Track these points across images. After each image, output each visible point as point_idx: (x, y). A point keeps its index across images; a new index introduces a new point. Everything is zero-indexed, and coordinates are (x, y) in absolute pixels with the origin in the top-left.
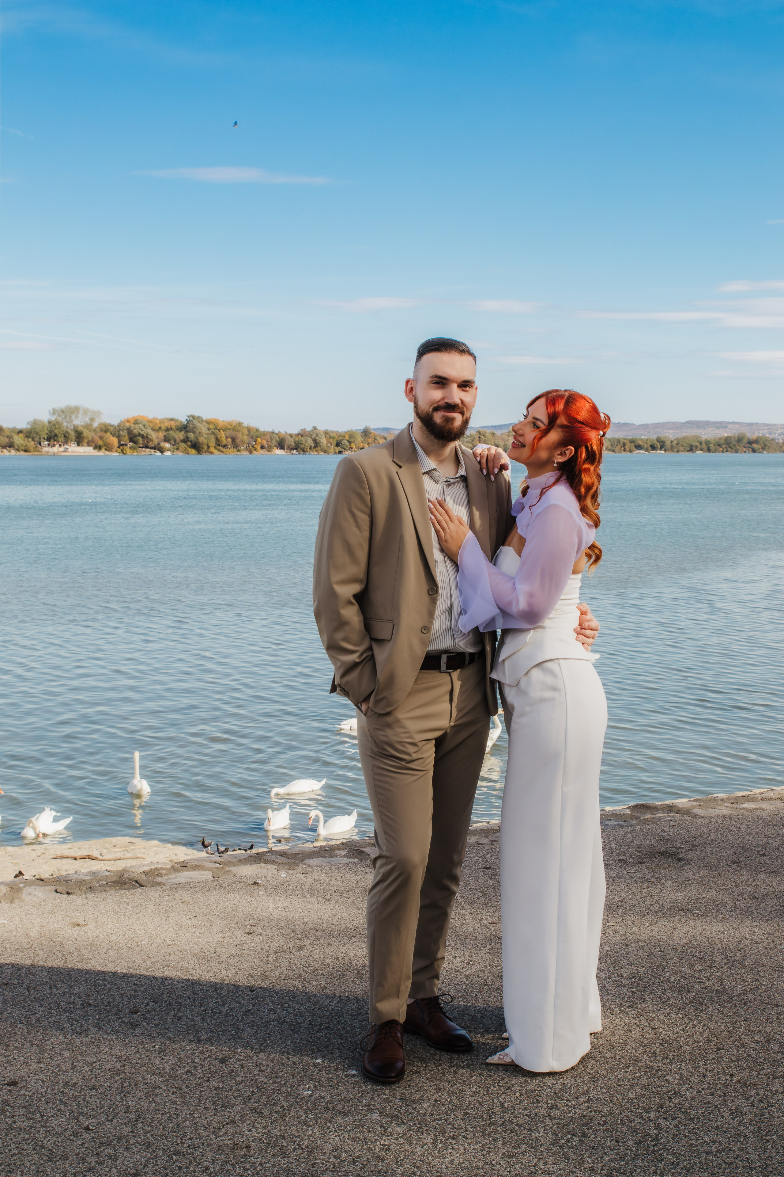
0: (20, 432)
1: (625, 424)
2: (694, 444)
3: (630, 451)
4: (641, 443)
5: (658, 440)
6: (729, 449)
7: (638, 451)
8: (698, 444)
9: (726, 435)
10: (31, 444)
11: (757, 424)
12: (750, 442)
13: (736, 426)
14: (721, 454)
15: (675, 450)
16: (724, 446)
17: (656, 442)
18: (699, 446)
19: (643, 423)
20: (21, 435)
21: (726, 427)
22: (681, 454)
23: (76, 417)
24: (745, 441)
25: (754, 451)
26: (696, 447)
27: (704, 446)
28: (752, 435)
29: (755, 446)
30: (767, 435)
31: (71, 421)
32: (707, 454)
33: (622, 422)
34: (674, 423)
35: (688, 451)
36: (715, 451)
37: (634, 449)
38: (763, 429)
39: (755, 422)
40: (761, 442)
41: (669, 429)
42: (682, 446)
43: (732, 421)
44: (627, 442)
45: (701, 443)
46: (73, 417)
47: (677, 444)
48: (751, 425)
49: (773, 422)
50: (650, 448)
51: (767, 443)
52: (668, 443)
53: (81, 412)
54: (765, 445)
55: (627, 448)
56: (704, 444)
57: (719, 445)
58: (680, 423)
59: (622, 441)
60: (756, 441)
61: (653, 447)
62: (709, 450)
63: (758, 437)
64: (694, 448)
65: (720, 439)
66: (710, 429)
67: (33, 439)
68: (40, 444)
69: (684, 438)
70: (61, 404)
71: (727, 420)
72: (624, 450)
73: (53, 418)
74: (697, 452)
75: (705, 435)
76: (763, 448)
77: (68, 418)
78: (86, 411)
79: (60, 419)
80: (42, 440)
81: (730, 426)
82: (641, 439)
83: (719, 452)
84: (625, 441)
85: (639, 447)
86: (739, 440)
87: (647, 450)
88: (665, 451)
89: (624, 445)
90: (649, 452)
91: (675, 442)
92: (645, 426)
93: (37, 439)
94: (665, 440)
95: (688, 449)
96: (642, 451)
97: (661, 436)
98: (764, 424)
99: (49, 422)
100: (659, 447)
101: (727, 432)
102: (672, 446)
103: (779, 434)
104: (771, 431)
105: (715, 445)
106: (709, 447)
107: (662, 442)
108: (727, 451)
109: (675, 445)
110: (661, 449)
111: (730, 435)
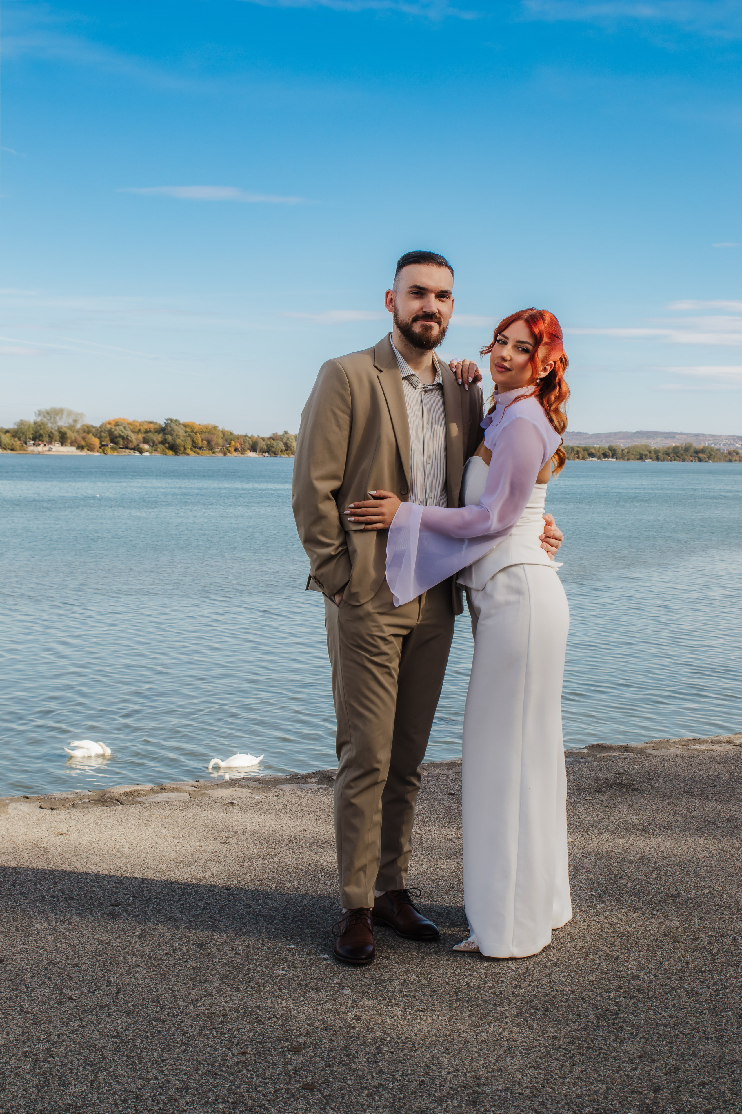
0: (7, 431)
1: (579, 433)
2: (643, 453)
3: (584, 459)
4: (593, 451)
5: (610, 448)
6: (677, 458)
7: (591, 459)
8: (647, 453)
9: (674, 445)
10: (18, 443)
11: (703, 434)
12: (697, 452)
13: (684, 436)
14: (670, 463)
15: (626, 458)
16: (672, 455)
17: (607, 450)
18: (649, 454)
19: (596, 432)
20: (8, 435)
21: (674, 438)
22: (631, 462)
23: (61, 419)
24: (692, 450)
25: (700, 460)
26: (646, 456)
27: (653, 455)
28: (699, 445)
29: (701, 455)
30: (713, 445)
31: (55, 422)
32: (656, 463)
33: (576, 431)
34: (625, 433)
35: (638, 459)
36: (663, 460)
37: (587, 456)
38: (709, 440)
39: (701, 433)
40: (707, 452)
41: (620, 439)
42: (633, 454)
43: (679, 432)
44: (581, 450)
45: (650, 452)
46: (58, 418)
47: (628, 453)
48: (697, 435)
49: (718, 434)
50: (602, 456)
51: (712, 453)
52: (619, 452)
53: (65, 413)
54: (711, 455)
55: (581, 456)
56: (653, 452)
57: (668, 454)
58: (631, 433)
59: (576, 449)
60: (703, 451)
61: (605, 455)
62: (658, 459)
63: (704, 447)
64: (644, 457)
65: (668, 448)
66: (659, 439)
67: (19, 439)
68: (26, 444)
69: (634, 447)
70: (47, 406)
71: (675, 431)
72: (578, 458)
73: (39, 419)
75: (655, 444)
76: (709, 458)
77: (53, 419)
78: (70, 413)
79: (45, 420)
80: (28, 440)
81: (677, 436)
82: (594, 448)
83: (667, 460)
84: (579, 449)
85: (592, 455)
86: (687, 449)
87: (599, 458)
88: (616, 459)
89: (578, 452)
90: (601, 460)
91: (626, 451)
92: (597, 436)
93: (23, 439)
94: (616, 448)
95: (638, 457)
96: (594, 459)
97: (612, 444)
98: (710, 435)
99: (35, 423)
100: (611, 455)
101: (674, 442)
102: (623, 455)
103: (724, 445)
104: (717, 441)
105: (663, 454)
106: (658, 456)
107: (614, 450)
108: (674, 460)
109: (626, 454)
110: (612, 457)
111: (678, 445)
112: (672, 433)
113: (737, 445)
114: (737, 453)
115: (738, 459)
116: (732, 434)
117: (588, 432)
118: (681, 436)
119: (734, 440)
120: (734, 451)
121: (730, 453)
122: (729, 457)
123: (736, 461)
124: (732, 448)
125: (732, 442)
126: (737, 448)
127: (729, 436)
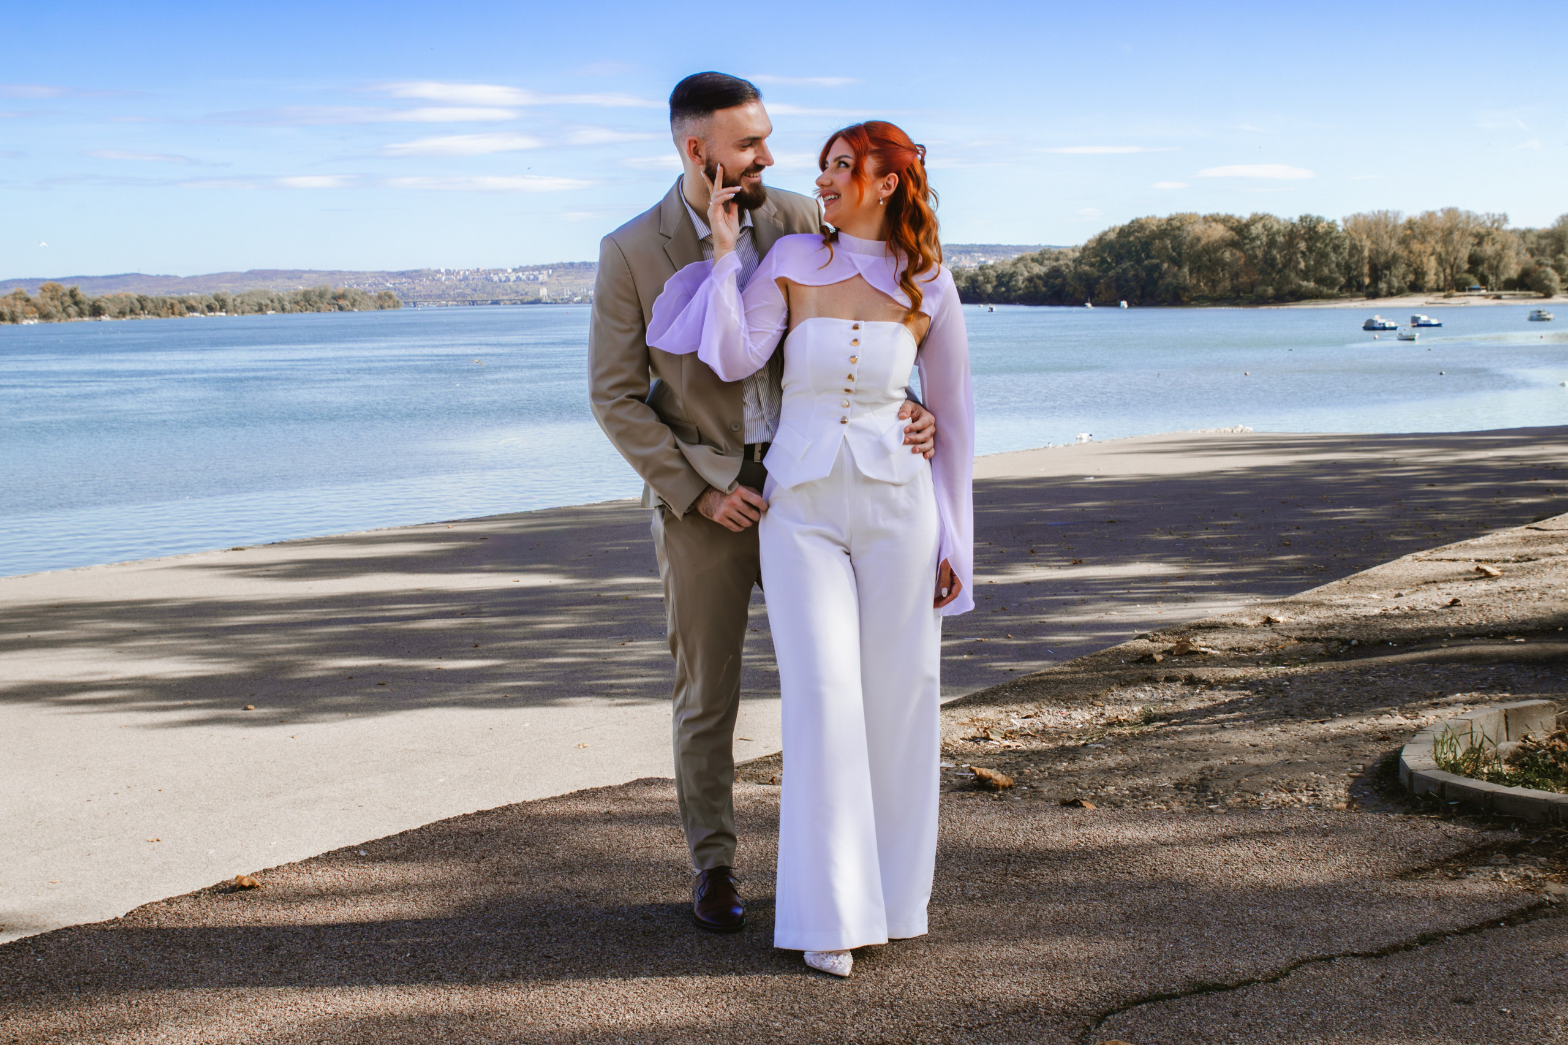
1: (167, 277)
2: (263, 302)
3: (181, 314)
4: (194, 304)
5: (217, 298)
6: (308, 306)
7: (191, 314)
8: (269, 302)
9: (303, 288)
11: (340, 272)
12: (336, 298)
13: (314, 275)
14: (300, 315)
15: (240, 311)
16: (302, 303)
17: (213, 301)
18: (270, 303)
19: (191, 274)
21: (300, 277)
22: (248, 316)
24: (329, 296)
25: (341, 308)
26: (267, 306)
27: (276, 304)
28: (340, 290)
29: (341, 302)
30: (355, 287)
32: (281, 315)
33: (162, 273)
34: (233, 274)
35: (256, 312)
36: (291, 311)
37: (185, 310)
38: (350, 279)
39: (338, 269)
40: (350, 296)
41: (226, 282)
42: (248, 305)
43: (307, 269)
44: (175, 302)
45: (272, 301)
47: (242, 303)
48: (332, 273)
49: (361, 269)
50: (206, 310)
51: (357, 297)
52: (230, 301)
54: (355, 301)
55: (176, 311)
56: (276, 301)
57: (297, 303)
58: (240, 274)
59: (169, 301)
60: (343, 296)
61: (210, 308)
62: (283, 309)
63: (344, 290)
64: (264, 308)
65: (296, 294)
66: (280, 281)
69: (250, 294)
71: (301, 269)
72: (173, 313)
74: (269, 313)
75: (276, 288)
76: (353, 305)
81: (305, 276)
82: (194, 298)
83: (296, 311)
84: (173, 301)
85: (191, 309)
86: (321, 295)
87: (203, 312)
88: (226, 312)
89: (172, 306)
90: (206, 315)
91: (239, 300)
92: (193, 279)
94: (225, 297)
95: (257, 308)
96: (196, 314)
97: (219, 292)
98: (350, 272)
100: (218, 307)
101: (302, 284)
102: (235, 306)
103: (370, 285)
104: (359, 280)
105: (290, 302)
106: (283, 305)
107: (222, 300)
108: (306, 310)
109: (238, 305)
110: (221, 310)
111: (310, 289)
112: (298, 271)
113: (388, 285)
114: (390, 297)
115: (392, 305)
116: (379, 269)
117: (179, 275)
118: (311, 275)
119: (383, 277)
120: (385, 294)
121: (380, 297)
122: (379, 303)
123: (389, 307)
124: (381, 290)
125: (380, 280)
126: (389, 288)
127: (377, 272)
